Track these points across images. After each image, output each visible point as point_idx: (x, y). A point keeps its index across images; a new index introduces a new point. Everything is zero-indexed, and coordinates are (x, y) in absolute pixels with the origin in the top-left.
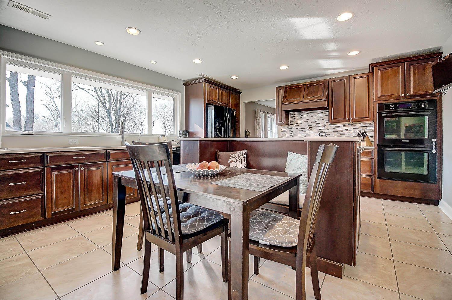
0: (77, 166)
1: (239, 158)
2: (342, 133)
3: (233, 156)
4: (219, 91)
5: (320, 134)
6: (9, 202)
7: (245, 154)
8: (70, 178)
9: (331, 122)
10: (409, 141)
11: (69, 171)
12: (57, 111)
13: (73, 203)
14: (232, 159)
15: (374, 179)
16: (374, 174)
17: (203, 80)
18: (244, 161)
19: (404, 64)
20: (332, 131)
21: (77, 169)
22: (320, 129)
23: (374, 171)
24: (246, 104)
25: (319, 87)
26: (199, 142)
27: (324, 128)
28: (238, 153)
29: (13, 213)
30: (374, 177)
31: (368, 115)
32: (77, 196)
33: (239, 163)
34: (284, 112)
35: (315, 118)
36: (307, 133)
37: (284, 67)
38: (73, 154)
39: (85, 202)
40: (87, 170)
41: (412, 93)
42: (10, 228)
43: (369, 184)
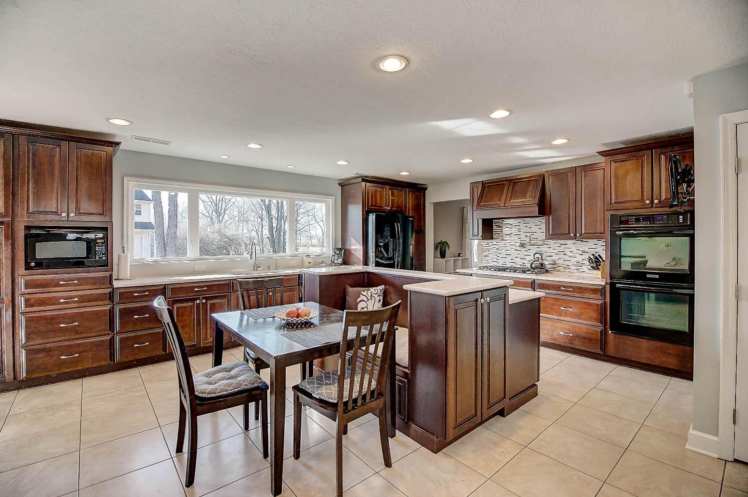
0: (199, 299)
1: (371, 296)
2: (571, 254)
3: (365, 293)
4: (387, 191)
5: (534, 255)
6: (132, 334)
7: (381, 291)
8: (191, 311)
9: (548, 238)
10: (657, 276)
11: (190, 304)
12: (211, 202)
13: (194, 339)
14: (362, 298)
15: (604, 333)
16: (605, 325)
17: (360, 180)
18: (380, 300)
19: (650, 153)
20: (556, 251)
21: (198, 301)
22: (538, 246)
23: (606, 320)
24: (436, 205)
25: (529, 183)
26: (318, 277)
27: (544, 246)
28: (372, 289)
29: (137, 345)
30: (605, 329)
31: (604, 229)
32: (199, 331)
33: (370, 303)
34: (480, 221)
35: (532, 230)
36: (519, 252)
37: (467, 161)
38: (195, 285)
39: (207, 338)
40: (209, 302)
41: (663, 198)
42: (134, 361)
43: (597, 340)
